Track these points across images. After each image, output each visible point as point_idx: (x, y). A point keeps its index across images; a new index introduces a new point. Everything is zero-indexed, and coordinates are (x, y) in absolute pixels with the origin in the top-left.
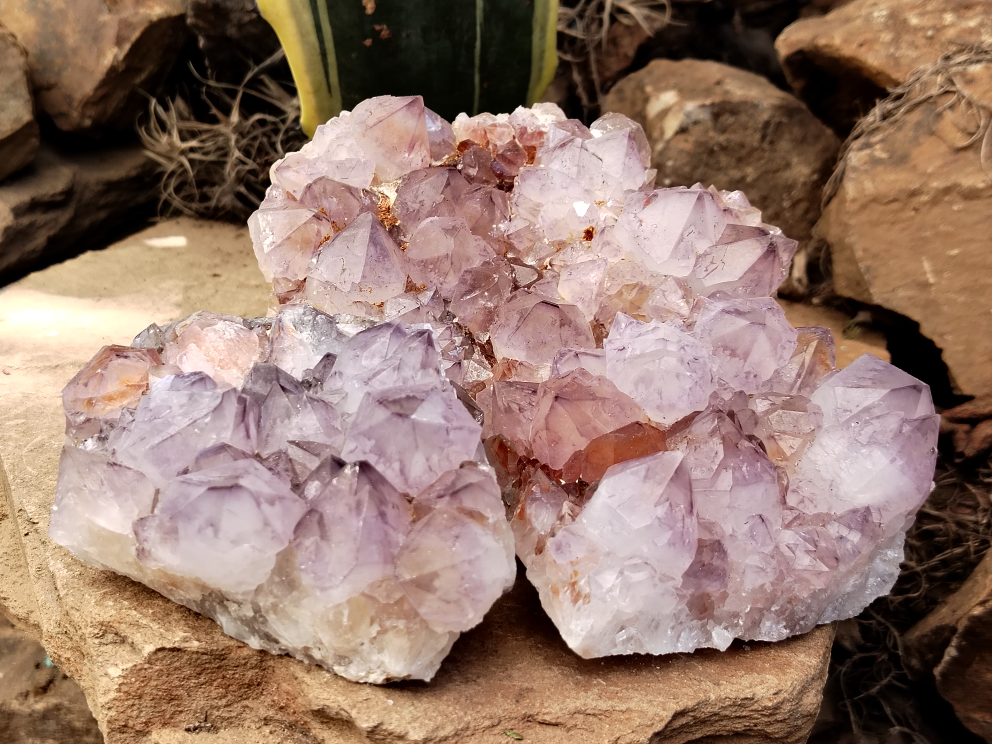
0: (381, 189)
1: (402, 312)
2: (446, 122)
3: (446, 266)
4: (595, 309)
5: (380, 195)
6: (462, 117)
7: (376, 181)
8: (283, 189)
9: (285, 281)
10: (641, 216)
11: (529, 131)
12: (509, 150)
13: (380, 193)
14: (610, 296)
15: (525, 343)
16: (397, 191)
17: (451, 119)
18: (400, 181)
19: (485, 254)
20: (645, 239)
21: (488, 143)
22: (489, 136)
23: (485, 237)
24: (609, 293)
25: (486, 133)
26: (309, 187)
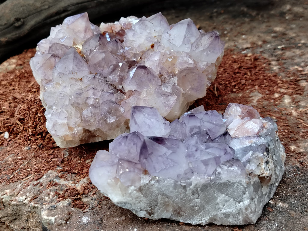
0: (77, 46)
1: (89, 79)
2: (97, 26)
3: (103, 64)
4: (159, 69)
5: (76, 48)
6: (102, 24)
7: (74, 44)
8: (41, 51)
9: (45, 80)
10: (169, 33)
11: (126, 24)
12: (120, 31)
13: (76, 47)
14: (163, 63)
15: (135, 83)
16: (82, 46)
17: (99, 25)
18: (83, 43)
19: (117, 59)
20: (172, 40)
21: (113, 31)
22: (113, 28)
23: (116, 55)
24: (163, 62)
25: (111, 27)
26: (50, 47)
